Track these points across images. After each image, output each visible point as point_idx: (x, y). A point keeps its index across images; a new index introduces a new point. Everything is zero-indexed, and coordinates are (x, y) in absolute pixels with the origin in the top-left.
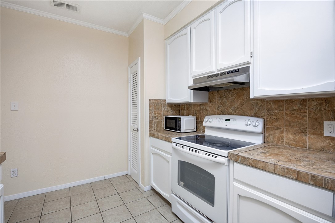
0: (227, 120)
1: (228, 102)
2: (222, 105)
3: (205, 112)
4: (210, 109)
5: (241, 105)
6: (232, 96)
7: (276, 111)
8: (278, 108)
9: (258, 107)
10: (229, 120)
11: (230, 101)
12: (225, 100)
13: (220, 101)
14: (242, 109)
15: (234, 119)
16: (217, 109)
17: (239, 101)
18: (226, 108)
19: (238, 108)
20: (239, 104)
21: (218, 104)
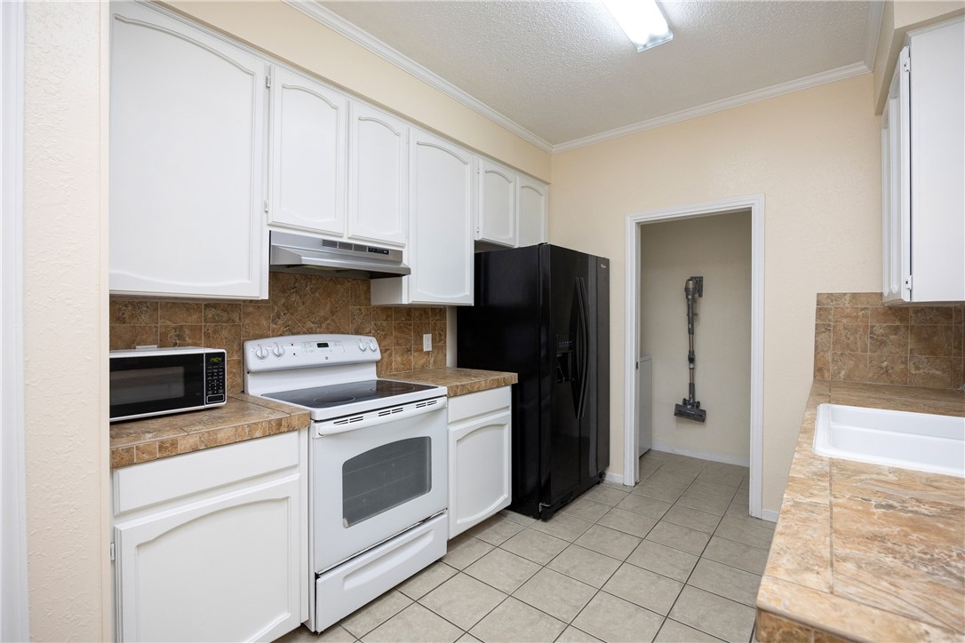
0: (320, 345)
1: (304, 303)
2: (288, 310)
3: (230, 331)
4: (247, 321)
5: (333, 313)
6: (313, 291)
7: (384, 323)
8: (386, 320)
9: (361, 316)
10: (326, 345)
11: (308, 303)
12: (294, 298)
13: (283, 301)
14: (333, 320)
15: (336, 343)
16: (273, 320)
17: (329, 305)
18: (299, 317)
19: (326, 319)
20: (327, 309)
21: (276, 308)
